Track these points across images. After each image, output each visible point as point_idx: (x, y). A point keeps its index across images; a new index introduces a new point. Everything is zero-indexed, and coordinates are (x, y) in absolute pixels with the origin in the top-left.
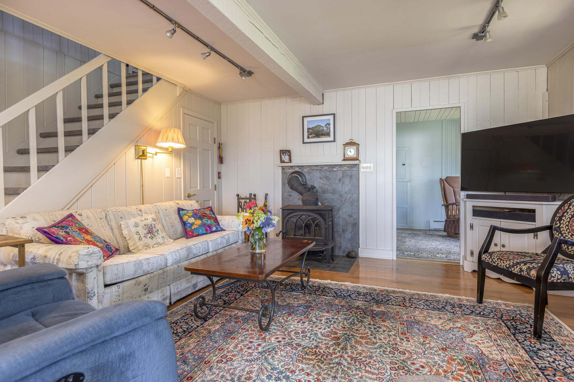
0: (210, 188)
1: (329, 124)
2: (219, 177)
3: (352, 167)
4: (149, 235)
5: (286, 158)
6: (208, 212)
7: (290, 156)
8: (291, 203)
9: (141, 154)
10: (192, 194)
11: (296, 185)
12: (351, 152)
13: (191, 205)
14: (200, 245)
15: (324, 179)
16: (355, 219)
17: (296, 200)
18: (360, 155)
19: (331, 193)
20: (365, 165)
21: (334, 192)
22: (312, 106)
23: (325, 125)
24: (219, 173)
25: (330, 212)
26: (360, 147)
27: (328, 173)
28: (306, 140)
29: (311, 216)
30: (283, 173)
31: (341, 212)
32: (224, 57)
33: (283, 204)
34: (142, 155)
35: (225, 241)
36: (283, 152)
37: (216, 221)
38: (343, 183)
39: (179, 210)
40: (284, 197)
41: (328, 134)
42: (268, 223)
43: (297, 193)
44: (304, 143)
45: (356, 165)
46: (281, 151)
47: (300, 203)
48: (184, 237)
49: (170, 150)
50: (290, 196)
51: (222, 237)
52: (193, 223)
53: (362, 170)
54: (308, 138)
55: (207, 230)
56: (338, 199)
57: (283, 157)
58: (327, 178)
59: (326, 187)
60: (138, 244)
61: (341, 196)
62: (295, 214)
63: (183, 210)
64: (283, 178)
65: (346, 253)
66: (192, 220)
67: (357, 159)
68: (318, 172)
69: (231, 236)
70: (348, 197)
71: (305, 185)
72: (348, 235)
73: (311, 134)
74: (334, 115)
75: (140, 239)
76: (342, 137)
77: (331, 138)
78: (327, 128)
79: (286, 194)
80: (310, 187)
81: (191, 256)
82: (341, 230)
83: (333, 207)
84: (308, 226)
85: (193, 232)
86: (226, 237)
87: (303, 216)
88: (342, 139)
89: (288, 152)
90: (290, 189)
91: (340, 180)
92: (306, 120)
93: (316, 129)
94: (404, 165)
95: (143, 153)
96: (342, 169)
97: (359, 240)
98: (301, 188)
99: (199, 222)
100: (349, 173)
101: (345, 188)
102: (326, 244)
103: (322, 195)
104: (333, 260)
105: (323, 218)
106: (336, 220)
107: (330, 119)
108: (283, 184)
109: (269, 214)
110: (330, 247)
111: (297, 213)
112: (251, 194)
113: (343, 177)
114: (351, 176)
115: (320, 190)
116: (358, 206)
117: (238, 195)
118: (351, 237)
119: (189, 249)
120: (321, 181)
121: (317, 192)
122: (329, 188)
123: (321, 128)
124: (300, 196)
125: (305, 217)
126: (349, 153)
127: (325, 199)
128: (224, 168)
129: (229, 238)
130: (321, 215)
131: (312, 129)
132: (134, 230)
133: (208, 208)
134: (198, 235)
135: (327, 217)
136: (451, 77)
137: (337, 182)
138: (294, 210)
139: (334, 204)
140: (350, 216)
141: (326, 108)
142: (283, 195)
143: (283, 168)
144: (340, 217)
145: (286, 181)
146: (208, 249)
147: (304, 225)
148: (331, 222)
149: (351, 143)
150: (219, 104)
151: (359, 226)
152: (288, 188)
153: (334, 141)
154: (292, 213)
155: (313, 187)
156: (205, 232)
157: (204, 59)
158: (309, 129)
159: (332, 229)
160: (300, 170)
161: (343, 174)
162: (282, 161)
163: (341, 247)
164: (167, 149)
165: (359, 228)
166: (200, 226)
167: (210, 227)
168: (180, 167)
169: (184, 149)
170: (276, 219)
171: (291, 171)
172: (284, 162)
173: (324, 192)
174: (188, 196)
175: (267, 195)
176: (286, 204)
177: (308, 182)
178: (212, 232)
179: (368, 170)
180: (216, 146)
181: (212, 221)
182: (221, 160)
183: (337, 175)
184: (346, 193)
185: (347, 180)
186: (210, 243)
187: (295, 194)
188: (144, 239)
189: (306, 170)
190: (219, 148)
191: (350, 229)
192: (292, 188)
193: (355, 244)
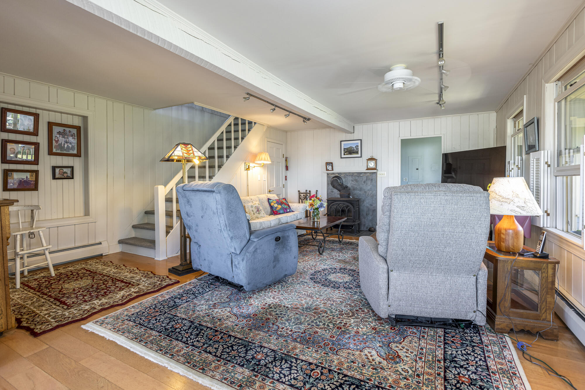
0: (281, 186)
1: (358, 146)
2: (286, 180)
3: (372, 174)
4: (258, 212)
5: (330, 168)
6: (284, 201)
7: (332, 166)
8: (333, 196)
9: (247, 167)
10: (271, 190)
11: (336, 185)
12: (372, 164)
13: (274, 197)
14: (284, 218)
15: (354, 181)
16: (374, 207)
17: (336, 194)
18: (377, 166)
19: (359, 190)
20: (381, 173)
21: (361, 189)
22: (347, 134)
23: (355, 147)
24: (286, 177)
25: (357, 202)
26: (377, 160)
27: (357, 177)
28: (343, 156)
29: (345, 204)
30: (328, 177)
31: (365, 203)
32: (295, 114)
33: (327, 197)
34: (248, 169)
35: (295, 217)
36: (327, 164)
37: (289, 206)
38: (366, 184)
39: (269, 199)
40: (328, 192)
41: (357, 153)
42: (321, 206)
43: (337, 190)
44: (341, 158)
45: (375, 172)
46: (326, 163)
47: (339, 196)
48: (272, 214)
49: (262, 165)
50: (332, 192)
51: (294, 215)
52: (277, 207)
53: (378, 176)
54: (344, 154)
55: (284, 211)
56: (363, 194)
57: (328, 167)
58: (356, 181)
59: (356, 186)
60: (253, 216)
61: (365, 192)
62: (335, 203)
63: (270, 199)
64: (327, 180)
65: (368, 229)
66: (276, 205)
67: (375, 169)
68: (350, 177)
69: (298, 215)
70: (370, 193)
71: (342, 185)
72: (370, 217)
73: (346, 152)
74: (361, 140)
75: (254, 214)
76: (366, 154)
77: (359, 155)
78: (356, 148)
79: (330, 191)
80: (345, 186)
81: (280, 223)
82: (365, 214)
83: (360, 199)
84: (343, 211)
85: (277, 212)
86: (296, 215)
87: (340, 205)
88: (366, 156)
89: (331, 164)
90: (332, 187)
91: (364, 182)
92: (343, 143)
93: (349, 149)
94: (417, 169)
95: (249, 167)
96: (366, 175)
97: (377, 220)
98: (339, 187)
99: (280, 206)
100: (370, 177)
101: (368, 187)
102: (354, 222)
103: (353, 191)
104: (359, 232)
105: (352, 205)
106: (361, 208)
107: (358, 143)
108: (328, 184)
109: (322, 201)
110: (356, 223)
111: (337, 203)
112: (306, 191)
113: (366, 180)
114: (372, 180)
115: (352, 188)
116: (376, 199)
117: (299, 191)
118: (372, 219)
119: (279, 219)
120: (353, 183)
121: (350, 189)
122: (358, 187)
123: (353, 149)
124: (339, 192)
125: (342, 205)
126: (370, 165)
127: (355, 194)
128: (288, 173)
129: (297, 216)
130: (351, 204)
131: (347, 149)
132: (251, 209)
133: (283, 199)
134: (280, 214)
135: (355, 205)
136: (435, 118)
137: (363, 183)
138: (335, 201)
139: (360, 198)
140: (371, 205)
141: (356, 136)
142: (327, 191)
143: (328, 174)
144: (364, 206)
145: (330, 182)
146: (288, 220)
147: (341, 210)
148: (358, 209)
149: (372, 159)
150: (286, 132)
151: (376, 211)
152: (331, 187)
153: (361, 157)
154: (333, 202)
155: (347, 187)
156: (283, 212)
157: (286, 118)
158: (344, 149)
159: (358, 213)
160: (339, 175)
161: (367, 178)
162: (327, 170)
163: (365, 225)
164: (260, 164)
165: (376, 213)
166: (281, 209)
167: (286, 209)
168: (265, 174)
169: (270, 164)
170: (325, 204)
171: (333, 176)
172: (328, 170)
173: (354, 190)
174: (269, 192)
175: (317, 191)
176: (330, 197)
177: (344, 183)
178: (287, 212)
179: (383, 176)
180: (284, 159)
181: (287, 206)
182: (287, 168)
183: (363, 179)
184: (368, 190)
185: (369, 182)
186: (288, 217)
187: (336, 191)
188: (255, 214)
189: (342, 175)
190: (286, 160)
191: (371, 213)
192: (333, 187)
193: (374, 223)
